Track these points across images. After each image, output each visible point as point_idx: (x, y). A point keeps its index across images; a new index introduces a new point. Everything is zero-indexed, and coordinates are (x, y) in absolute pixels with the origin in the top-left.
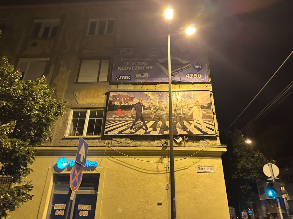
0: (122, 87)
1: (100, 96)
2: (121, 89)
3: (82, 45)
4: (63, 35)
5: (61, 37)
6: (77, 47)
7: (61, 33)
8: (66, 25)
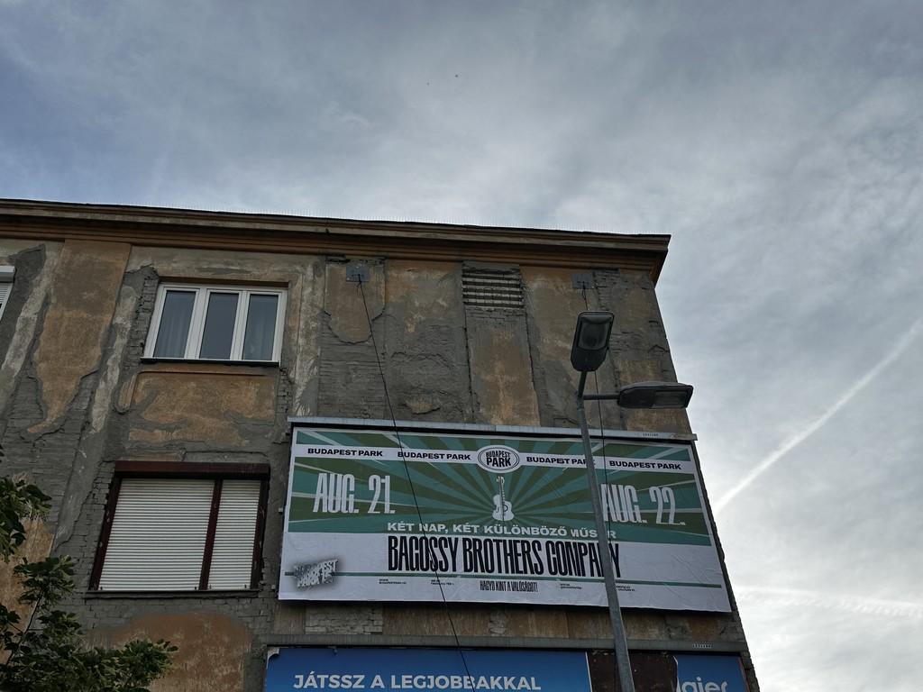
0: (328, 623)
1: (216, 671)
2: (323, 630)
3: (124, 403)
4: (23, 350)
5: (16, 355)
6: (99, 416)
7: (16, 338)
8: (39, 303)
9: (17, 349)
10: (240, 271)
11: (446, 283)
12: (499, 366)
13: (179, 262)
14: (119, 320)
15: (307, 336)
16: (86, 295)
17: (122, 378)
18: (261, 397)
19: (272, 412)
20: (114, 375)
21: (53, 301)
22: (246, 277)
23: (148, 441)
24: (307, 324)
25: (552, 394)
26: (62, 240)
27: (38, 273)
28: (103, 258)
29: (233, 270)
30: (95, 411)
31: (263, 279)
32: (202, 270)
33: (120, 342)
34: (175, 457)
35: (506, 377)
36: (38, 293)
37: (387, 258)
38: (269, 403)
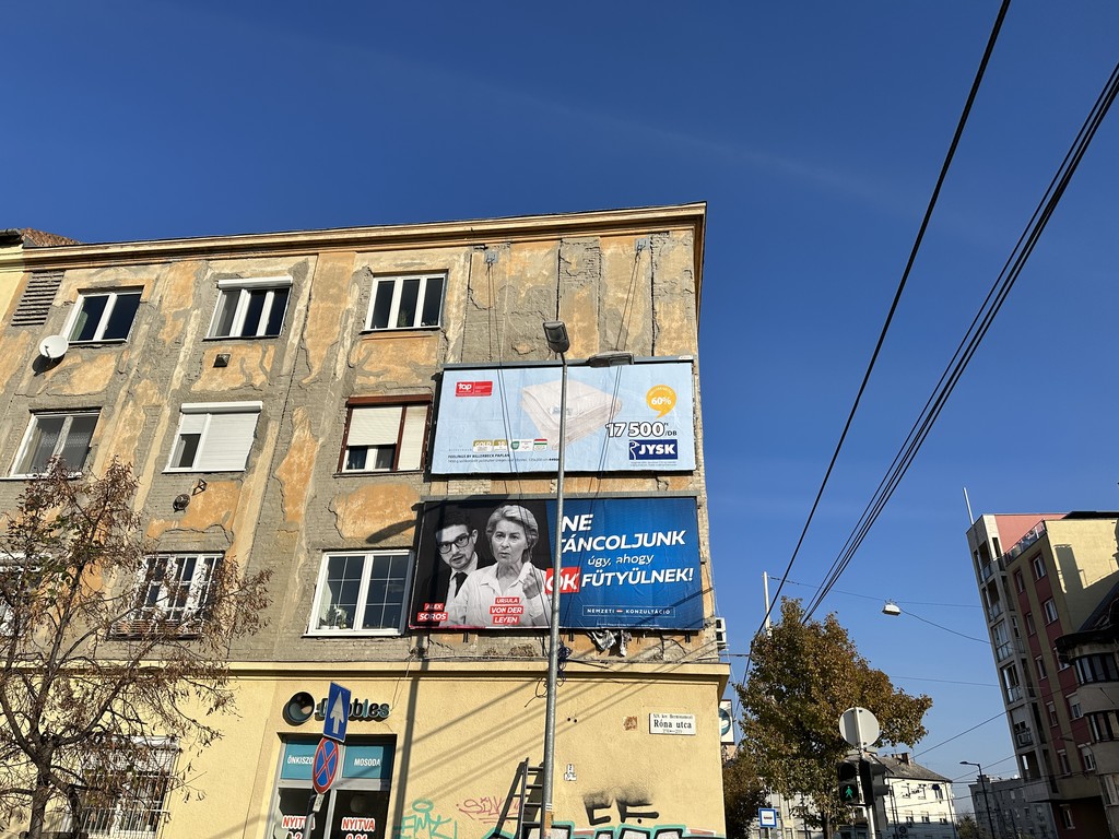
0: (460, 487)
2: (458, 491)
3: (353, 361)
4: (299, 331)
5: (295, 335)
6: (340, 368)
7: (295, 323)
8: (307, 298)
9: (295, 331)
10: (419, 264)
11: (549, 257)
12: (576, 316)
13: (385, 260)
14: (350, 306)
15: (458, 306)
16: (332, 291)
17: (353, 344)
18: (430, 350)
19: (435, 360)
20: (348, 343)
21: (313, 297)
22: (423, 268)
23: (366, 384)
24: (459, 297)
25: (609, 332)
26: (317, 254)
27: (304, 278)
28: (341, 264)
29: (415, 264)
30: (338, 367)
31: (433, 268)
32: (397, 266)
33: (351, 321)
34: (380, 393)
35: (580, 324)
36: (306, 292)
37: (512, 243)
38: (434, 354)
